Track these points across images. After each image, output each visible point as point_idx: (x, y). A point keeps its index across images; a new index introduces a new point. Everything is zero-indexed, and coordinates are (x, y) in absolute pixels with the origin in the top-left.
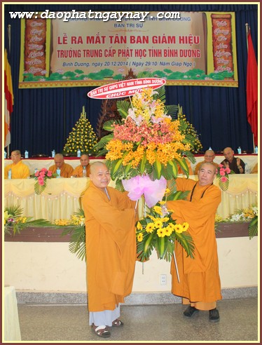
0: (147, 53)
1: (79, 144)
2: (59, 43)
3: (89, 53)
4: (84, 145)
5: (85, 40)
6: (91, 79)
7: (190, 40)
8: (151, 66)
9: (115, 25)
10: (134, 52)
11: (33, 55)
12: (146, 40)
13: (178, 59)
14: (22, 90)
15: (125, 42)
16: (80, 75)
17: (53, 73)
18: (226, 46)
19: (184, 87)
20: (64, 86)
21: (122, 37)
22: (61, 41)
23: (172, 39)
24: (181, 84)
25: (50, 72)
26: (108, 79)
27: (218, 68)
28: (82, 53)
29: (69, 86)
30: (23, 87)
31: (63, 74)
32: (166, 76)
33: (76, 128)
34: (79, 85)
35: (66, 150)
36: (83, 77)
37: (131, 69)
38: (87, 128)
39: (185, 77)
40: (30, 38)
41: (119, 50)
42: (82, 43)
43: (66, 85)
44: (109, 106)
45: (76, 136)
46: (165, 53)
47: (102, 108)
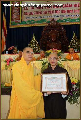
0: (60, 12)
2: (25, 9)
3: (36, 13)
4: (34, 49)
6: (37, 23)
8: (62, 17)
10: (55, 12)
11: (15, 14)
13: (73, 13)
14: (11, 28)
16: (33, 22)
17: (23, 21)
19: (76, 25)
22: (26, 9)
23: (71, 5)
24: (74, 24)
25: (21, 21)
26: (44, 23)
28: (34, 13)
29: (29, 26)
30: (11, 27)
31: (26, 21)
32: (68, 21)
33: (31, 42)
34: (33, 26)
36: (34, 23)
37: (53, 18)
38: (35, 42)
39: (76, 21)
40: (14, 8)
41: (49, 11)
42: (34, 9)
43: (26, 26)
44: (45, 33)
45: (30, 46)
46: (68, 11)
47: (42, 34)
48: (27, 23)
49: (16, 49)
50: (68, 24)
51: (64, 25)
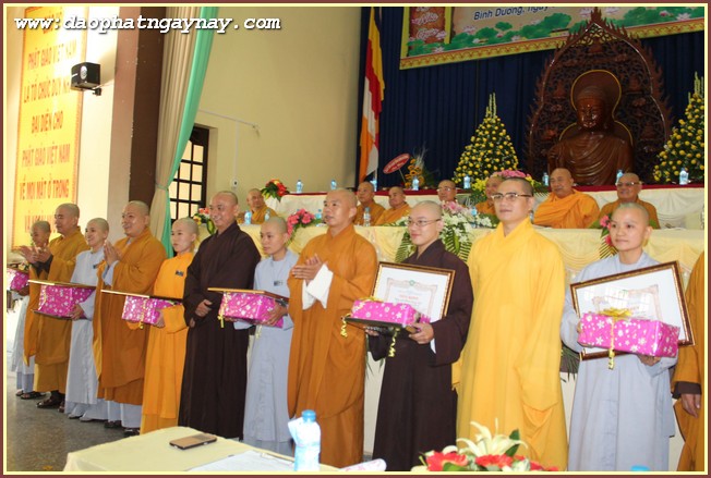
6: (524, 39)
14: (406, 71)
16: (505, 32)
17: (458, 34)
20: (475, 57)
25: (452, 34)
26: (559, 34)
30: (407, 67)
31: (474, 34)
32: (689, 12)
33: (476, 135)
34: (503, 53)
36: (510, 36)
37: (596, 9)
38: (497, 135)
43: (480, 54)
44: (550, 89)
45: (471, 152)
47: (537, 94)
48: (476, 41)
49: (417, 166)
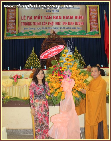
0: (61, 23)
1: (32, 64)
2: (22, 19)
3: (35, 24)
4: (34, 64)
5: (33, 18)
6: (36, 35)
7: (79, 18)
8: (63, 29)
9: (47, 11)
10: (55, 23)
11: (10, 24)
12: (60, 17)
13: (74, 26)
15: (51, 19)
16: (31, 33)
17: (20, 32)
18: (95, 20)
19: (77, 38)
20: (24, 38)
21: (50, 16)
22: (23, 18)
23: (72, 17)
24: (76, 37)
25: (18, 32)
26: (44, 35)
27: (92, 30)
28: (32, 23)
29: (27, 38)
30: (6, 39)
31: (24, 33)
34: (31, 38)
35: (26, 66)
37: (54, 31)
38: (35, 56)
39: (78, 34)
40: (9, 17)
41: (48, 22)
42: (32, 19)
44: (44, 47)
45: (30, 60)
46: (69, 23)
47: (42, 48)
48: (24, 34)
50: (69, 37)
51: (65, 38)
